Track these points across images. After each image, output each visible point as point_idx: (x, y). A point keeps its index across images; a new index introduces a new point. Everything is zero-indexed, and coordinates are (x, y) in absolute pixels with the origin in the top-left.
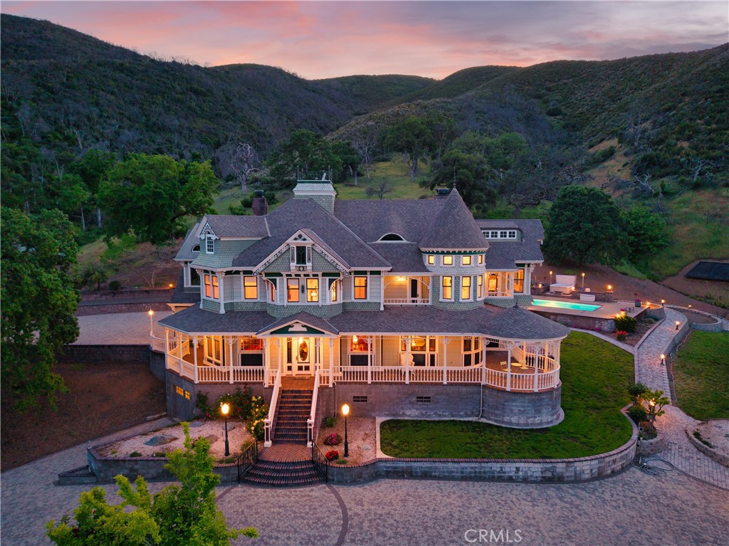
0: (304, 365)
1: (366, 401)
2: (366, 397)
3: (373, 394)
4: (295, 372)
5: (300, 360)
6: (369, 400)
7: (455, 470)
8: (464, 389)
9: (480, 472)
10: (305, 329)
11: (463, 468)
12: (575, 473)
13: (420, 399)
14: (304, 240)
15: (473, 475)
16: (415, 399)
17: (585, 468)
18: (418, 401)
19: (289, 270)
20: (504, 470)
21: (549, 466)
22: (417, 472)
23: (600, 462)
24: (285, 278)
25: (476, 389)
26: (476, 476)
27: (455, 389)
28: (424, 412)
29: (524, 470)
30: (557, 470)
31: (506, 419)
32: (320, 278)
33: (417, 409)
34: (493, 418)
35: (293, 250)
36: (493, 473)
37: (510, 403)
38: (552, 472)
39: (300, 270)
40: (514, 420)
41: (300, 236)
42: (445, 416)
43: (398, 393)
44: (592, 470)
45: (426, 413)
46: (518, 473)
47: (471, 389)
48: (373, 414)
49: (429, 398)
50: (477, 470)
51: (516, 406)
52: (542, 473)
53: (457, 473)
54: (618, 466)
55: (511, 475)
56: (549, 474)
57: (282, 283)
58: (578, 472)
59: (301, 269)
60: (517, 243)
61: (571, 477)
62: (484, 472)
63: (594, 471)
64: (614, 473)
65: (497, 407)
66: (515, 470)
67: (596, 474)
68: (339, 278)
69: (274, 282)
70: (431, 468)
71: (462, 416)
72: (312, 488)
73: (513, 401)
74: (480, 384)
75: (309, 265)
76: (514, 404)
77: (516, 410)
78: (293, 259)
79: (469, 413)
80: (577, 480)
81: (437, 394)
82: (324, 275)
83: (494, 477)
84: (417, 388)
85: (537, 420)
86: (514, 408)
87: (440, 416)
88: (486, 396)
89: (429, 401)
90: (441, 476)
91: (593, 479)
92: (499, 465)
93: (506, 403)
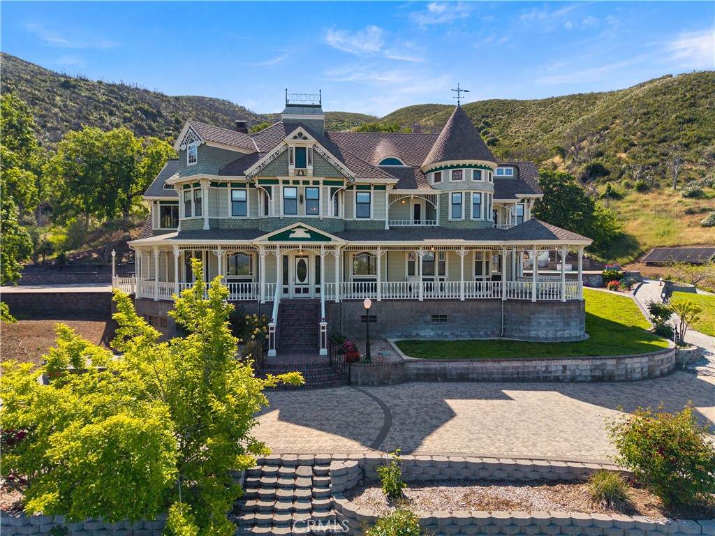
0: (302, 287)
1: (376, 321)
2: (375, 317)
3: (383, 313)
4: (292, 295)
5: (298, 282)
6: (379, 320)
7: (495, 370)
8: (483, 306)
9: (523, 373)
10: (308, 236)
11: (504, 369)
12: (626, 372)
13: (435, 318)
14: (305, 138)
15: (516, 376)
16: (429, 318)
17: (637, 365)
18: (433, 320)
19: (287, 174)
20: (549, 369)
21: (598, 362)
22: (451, 375)
23: (650, 360)
24: (281, 185)
25: (496, 305)
26: (519, 378)
27: (474, 305)
28: (440, 332)
29: (572, 368)
30: (608, 368)
31: (533, 334)
32: (321, 186)
33: (432, 329)
34: (516, 335)
35: (292, 151)
36: (538, 373)
37: (537, 315)
38: (603, 370)
39: (299, 175)
40: (542, 334)
41: (300, 134)
42: (463, 336)
43: (412, 311)
44: (642, 369)
45: (442, 334)
46: (565, 372)
47: (490, 305)
48: (383, 336)
49: (445, 316)
50: (520, 370)
51: (543, 318)
52: (591, 370)
53: (498, 374)
54: (665, 367)
55: (558, 374)
56: (598, 373)
57: (277, 191)
58: (629, 370)
59: (301, 173)
60: (514, 180)
61: (622, 375)
62: (528, 373)
63: (644, 370)
64: (662, 375)
65: (522, 321)
66: (561, 368)
67: (646, 374)
68: (342, 187)
69: (269, 189)
70: (468, 369)
71: (481, 336)
72: (334, 389)
73: (541, 312)
74: (501, 299)
75: (310, 168)
76: (541, 316)
77: (543, 322)
78: (292, 162)
79: (489, 333)
80: (628, 379)
81: (453, 312)
82: (325, 183)
83: (538, 378)
84: (432, 305)
85: (567, 333)
86: (541, 320)
87: (457, 336)
88: (508, 312)
89: (446, 320)
90: (480, 378)
91: (643, 379)
92: (544, 363)
93: (533, 316)
